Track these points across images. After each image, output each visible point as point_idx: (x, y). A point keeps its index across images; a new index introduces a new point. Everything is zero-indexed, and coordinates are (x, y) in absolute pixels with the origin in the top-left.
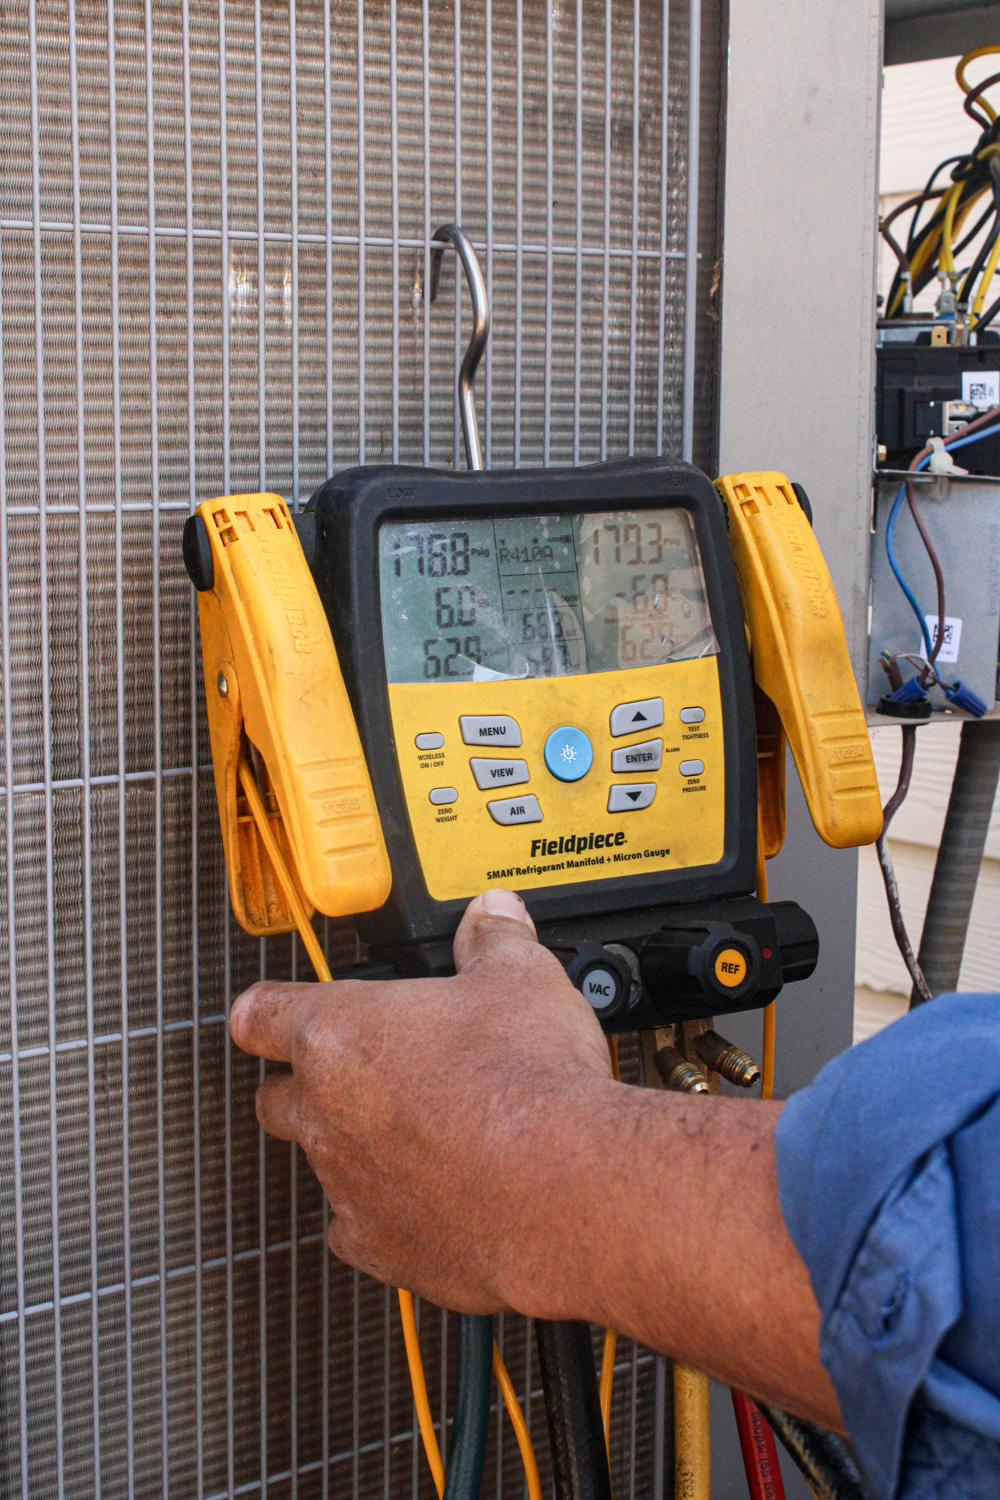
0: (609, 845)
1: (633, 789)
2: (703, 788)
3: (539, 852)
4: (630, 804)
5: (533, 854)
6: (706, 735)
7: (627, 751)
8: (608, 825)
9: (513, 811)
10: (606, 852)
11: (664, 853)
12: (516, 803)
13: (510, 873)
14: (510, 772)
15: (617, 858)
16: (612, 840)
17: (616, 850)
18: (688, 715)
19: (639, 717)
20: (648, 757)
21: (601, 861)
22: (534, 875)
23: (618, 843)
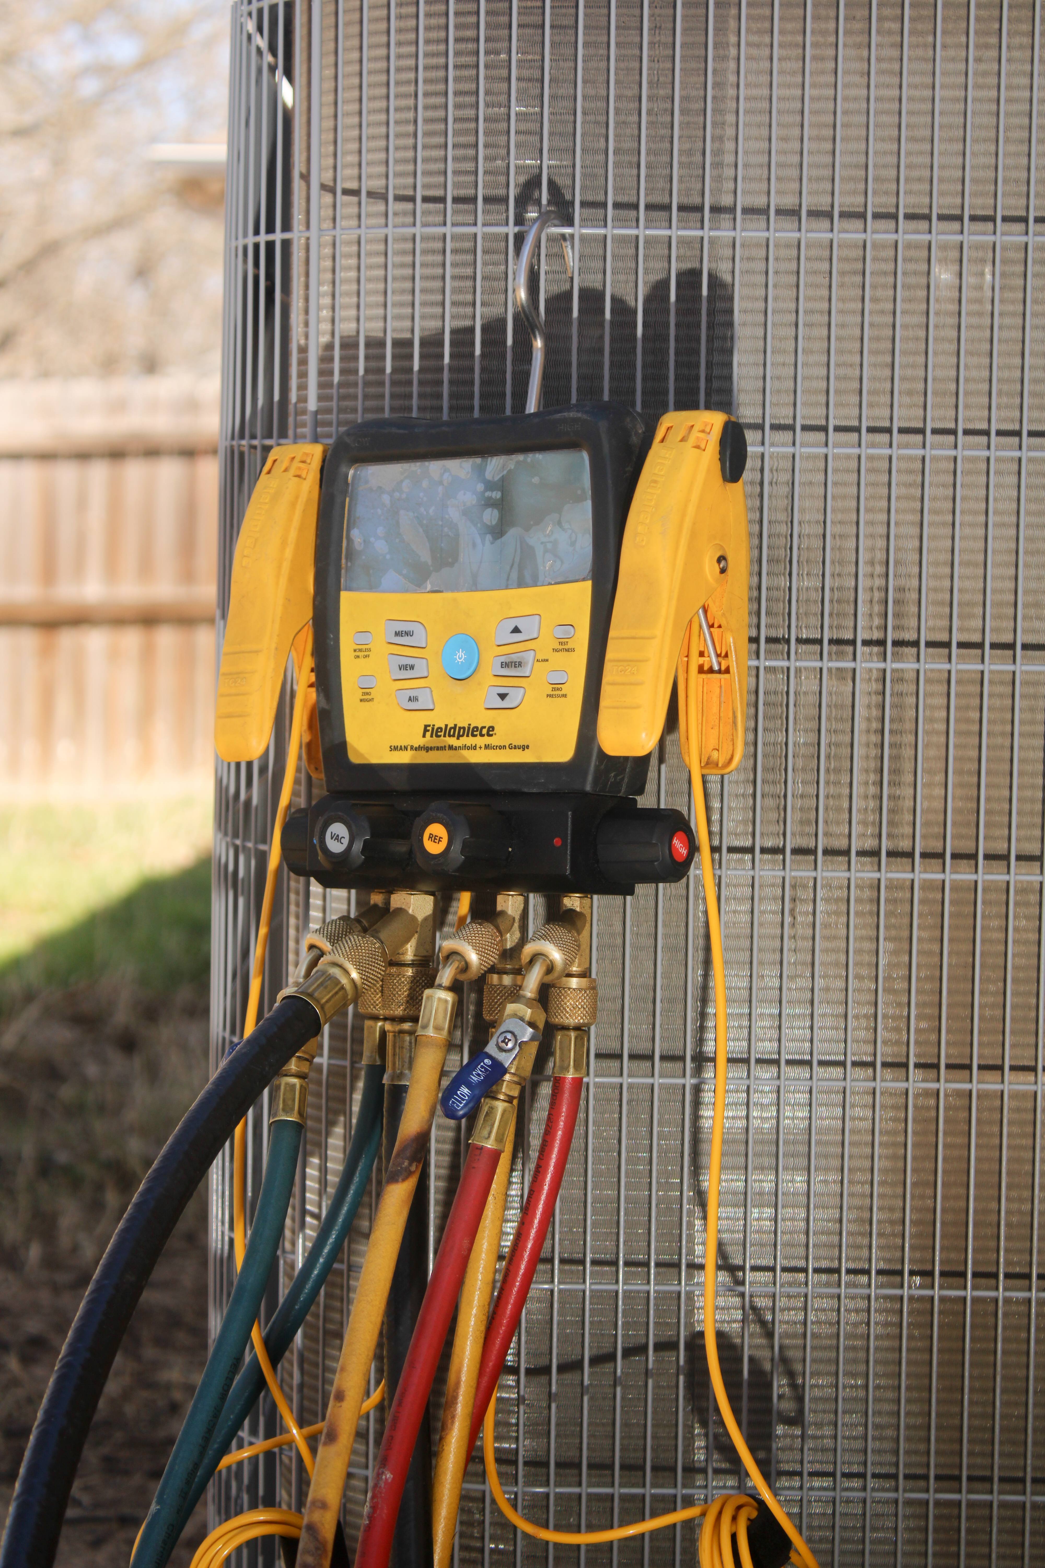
0: (482, 735)
1: (503, 691)
2: (565, 696)
3: (428, 734)
4: (499, 703)
5: (424, 736)
6: (573, 650)
7: (503, 659)
8: (482, 720)
9: (410, 699)
10: (479, 741)
11: (525, 747)
12: (413, 693)
13: (406, 748)
14: (412, 667)
15: (487, 747)
16: (484, 731)
17: (486, 740)
18: (560, 632)
19: (516, 630)
20: (518, 664)
21: (475, 748)
22: (423, 752)
23: (489, 735)
